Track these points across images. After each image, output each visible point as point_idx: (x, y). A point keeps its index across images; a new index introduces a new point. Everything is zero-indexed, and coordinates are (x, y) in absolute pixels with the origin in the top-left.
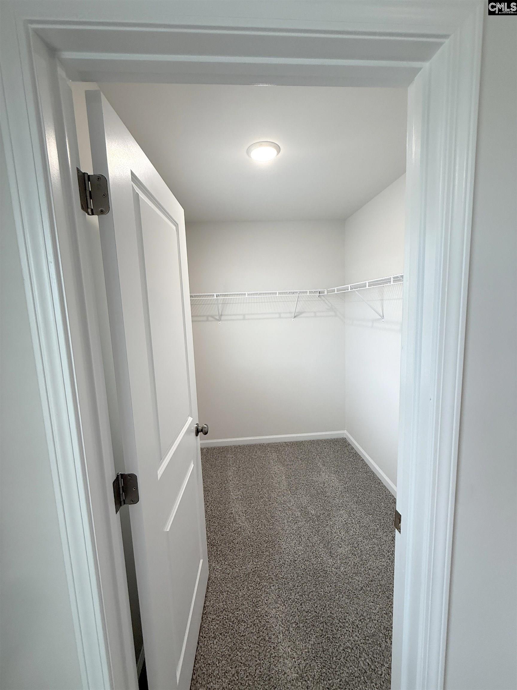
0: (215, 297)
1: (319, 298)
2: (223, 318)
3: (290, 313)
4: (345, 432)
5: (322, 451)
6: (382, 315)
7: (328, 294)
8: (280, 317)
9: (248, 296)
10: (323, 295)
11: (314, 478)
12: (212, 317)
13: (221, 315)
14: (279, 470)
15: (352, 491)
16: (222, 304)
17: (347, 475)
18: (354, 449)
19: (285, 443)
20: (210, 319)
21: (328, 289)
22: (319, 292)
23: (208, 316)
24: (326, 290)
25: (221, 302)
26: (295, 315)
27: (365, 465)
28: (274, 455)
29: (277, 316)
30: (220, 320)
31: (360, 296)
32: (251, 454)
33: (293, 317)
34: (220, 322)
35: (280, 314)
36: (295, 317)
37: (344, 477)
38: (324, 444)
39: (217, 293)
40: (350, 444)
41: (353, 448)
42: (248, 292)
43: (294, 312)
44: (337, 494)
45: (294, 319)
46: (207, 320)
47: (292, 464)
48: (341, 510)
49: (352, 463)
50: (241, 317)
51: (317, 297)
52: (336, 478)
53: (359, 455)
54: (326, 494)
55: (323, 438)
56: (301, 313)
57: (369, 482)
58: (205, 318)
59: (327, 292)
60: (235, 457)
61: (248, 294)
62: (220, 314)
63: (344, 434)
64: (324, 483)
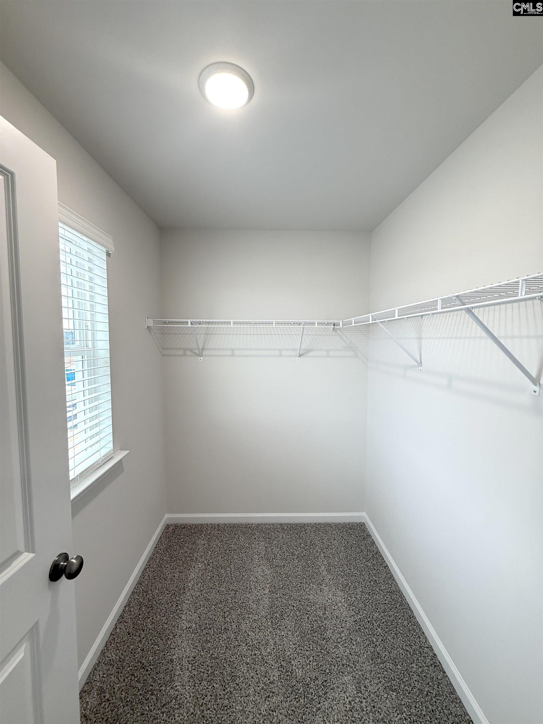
0: (189, 325)
1: (333, 332)
2: (205, 353)
3: (295, 350)
4: (364, 514)
5: (330, 544)
6: (419, 362)
7: (344, 327)
8: (280, 355)
9: (233, 325)
10: (339, 329)
11: (311, 597)
12: (191, 350)
13: (203, 349)
14: (262, 576)
15: (367, 630)
16: (205, 334)
17: (362, 595)
18: (376, 545)
19: (281, 525)
20: (188, 353)
21: (344, 321)
22: (334, 324)
23: (185, 350)
24: (341, 321)
25: (203, 333)
26: (300, 353)
27: (390, 577)
28: (261, 546)
29: (277, 353)
30: (200, 355)
31: (388, 332)
32: (229, 542)
33: (298, 356)
34: (201, 358)
35: (281, 350)
36: (300, 356)
37: (356, 598)
38: (333, 533)
39: (192, 319)
40: (370, 535)
41: (373, 543)
42: (234, 320)
43: (299, 350)
44: (343, 635)
45: (299, 358)
46: (185, 355)
47: (284, 566)
48: (346, 674)
49: (371, 571)
50: (229, 353)
51: (332, 330)
52: (343, 600)
53: (381, 556)
54: (325, 634)
55: (333, 522)
56: (309, 351)
57: (393, 613)
58: (181, 352)
59: (343, 325)
60: (207, 545)
61: (234, 323)
62: (201, 347)
63: (362, 517)
64: (325, 609)
